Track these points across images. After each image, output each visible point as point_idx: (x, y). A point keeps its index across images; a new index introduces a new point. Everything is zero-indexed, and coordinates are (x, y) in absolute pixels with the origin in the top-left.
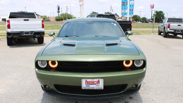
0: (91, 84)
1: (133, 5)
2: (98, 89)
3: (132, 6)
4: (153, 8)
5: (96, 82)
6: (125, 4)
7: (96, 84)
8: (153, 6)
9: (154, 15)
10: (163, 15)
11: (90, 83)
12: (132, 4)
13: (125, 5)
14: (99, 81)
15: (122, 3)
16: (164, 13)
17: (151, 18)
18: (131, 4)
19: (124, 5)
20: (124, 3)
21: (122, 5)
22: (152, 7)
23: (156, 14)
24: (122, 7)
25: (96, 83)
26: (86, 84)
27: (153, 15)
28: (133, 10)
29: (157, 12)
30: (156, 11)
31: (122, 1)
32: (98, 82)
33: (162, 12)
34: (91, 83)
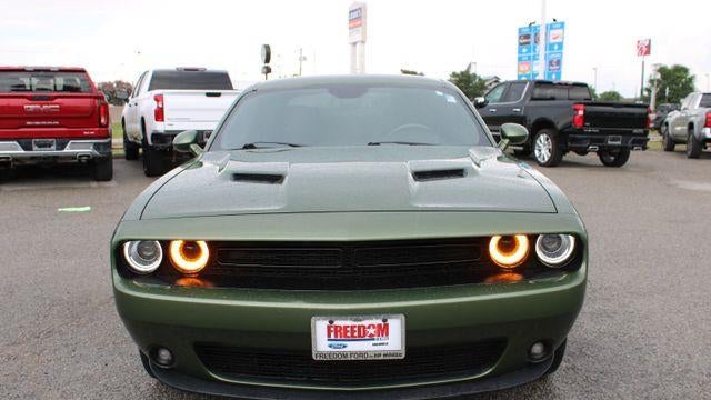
0: (352, 336)
1: (561, 45)
2: (382, 358)
3: (556, 47)
4: (648, 52)
5: (374, 326)
6: (532, 40)
7: (371, 338)
8: (649, 47)
9: (652, 81)
10: (691, 80)
11: (346, 332)
12: (557, 41)
13: (532, 43)
14: (387, 326)
15: (520, 37)
16: (691, 74)
17: (639, 95)
18: (552, 41)
19: (528, 43)
20: (527, 37)
21: (521, 44)
22: (645, 49)
23: (659, 76)
24: (520, 52)
25: (372, 331)
26: (329, 335)
27: (646, 85)
28: (559, 63)
29: (662, 70)
30: (658, 67)
31: (520, 30)
32: (383, 330)
33: (685, 70)
34: (353, 331)
